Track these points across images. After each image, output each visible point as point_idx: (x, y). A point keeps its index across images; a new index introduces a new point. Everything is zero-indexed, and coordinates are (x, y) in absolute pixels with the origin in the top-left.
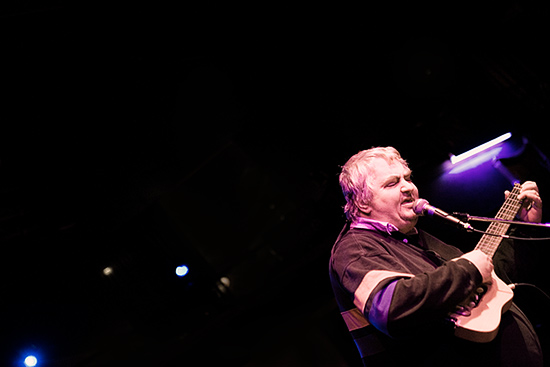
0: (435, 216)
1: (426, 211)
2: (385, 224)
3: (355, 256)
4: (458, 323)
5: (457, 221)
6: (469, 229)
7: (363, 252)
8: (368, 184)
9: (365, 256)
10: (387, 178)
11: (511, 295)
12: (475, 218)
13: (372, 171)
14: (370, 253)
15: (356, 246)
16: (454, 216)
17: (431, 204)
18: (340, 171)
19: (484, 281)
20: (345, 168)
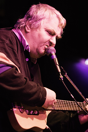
0: (53, 60)
1: (51, 55)
2: (27, 44)
3: (2, 40)
4: (15, 109)
5: (60, 71)
6: (61, 78)
7: (8, 42)
8: (42, 22)
9: (7, 44)
10: (51, 28)
11: (44, 128)
12: (68, 78)
13: (49, 19)
14: (10, 45)
15: (7, 37)
16: (60, 68)
17: (56, 54)
18: (37, 3)
19: (43, 106)
20: (40, 5)
